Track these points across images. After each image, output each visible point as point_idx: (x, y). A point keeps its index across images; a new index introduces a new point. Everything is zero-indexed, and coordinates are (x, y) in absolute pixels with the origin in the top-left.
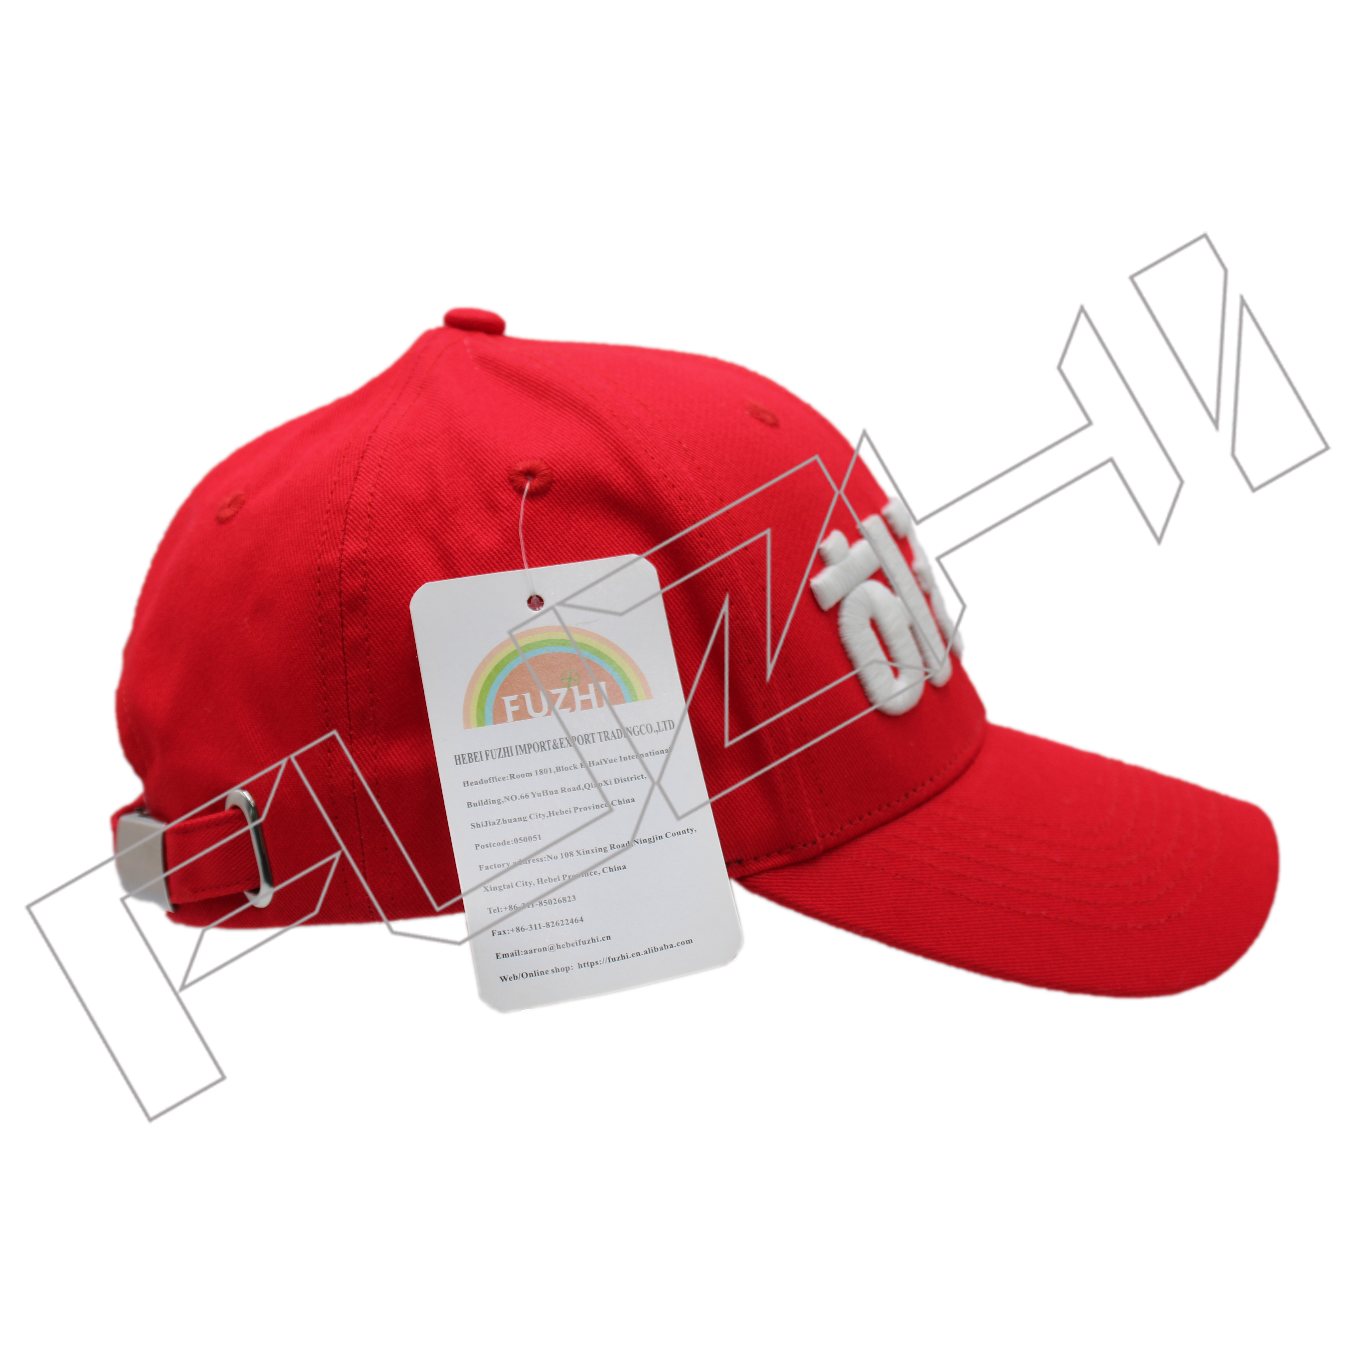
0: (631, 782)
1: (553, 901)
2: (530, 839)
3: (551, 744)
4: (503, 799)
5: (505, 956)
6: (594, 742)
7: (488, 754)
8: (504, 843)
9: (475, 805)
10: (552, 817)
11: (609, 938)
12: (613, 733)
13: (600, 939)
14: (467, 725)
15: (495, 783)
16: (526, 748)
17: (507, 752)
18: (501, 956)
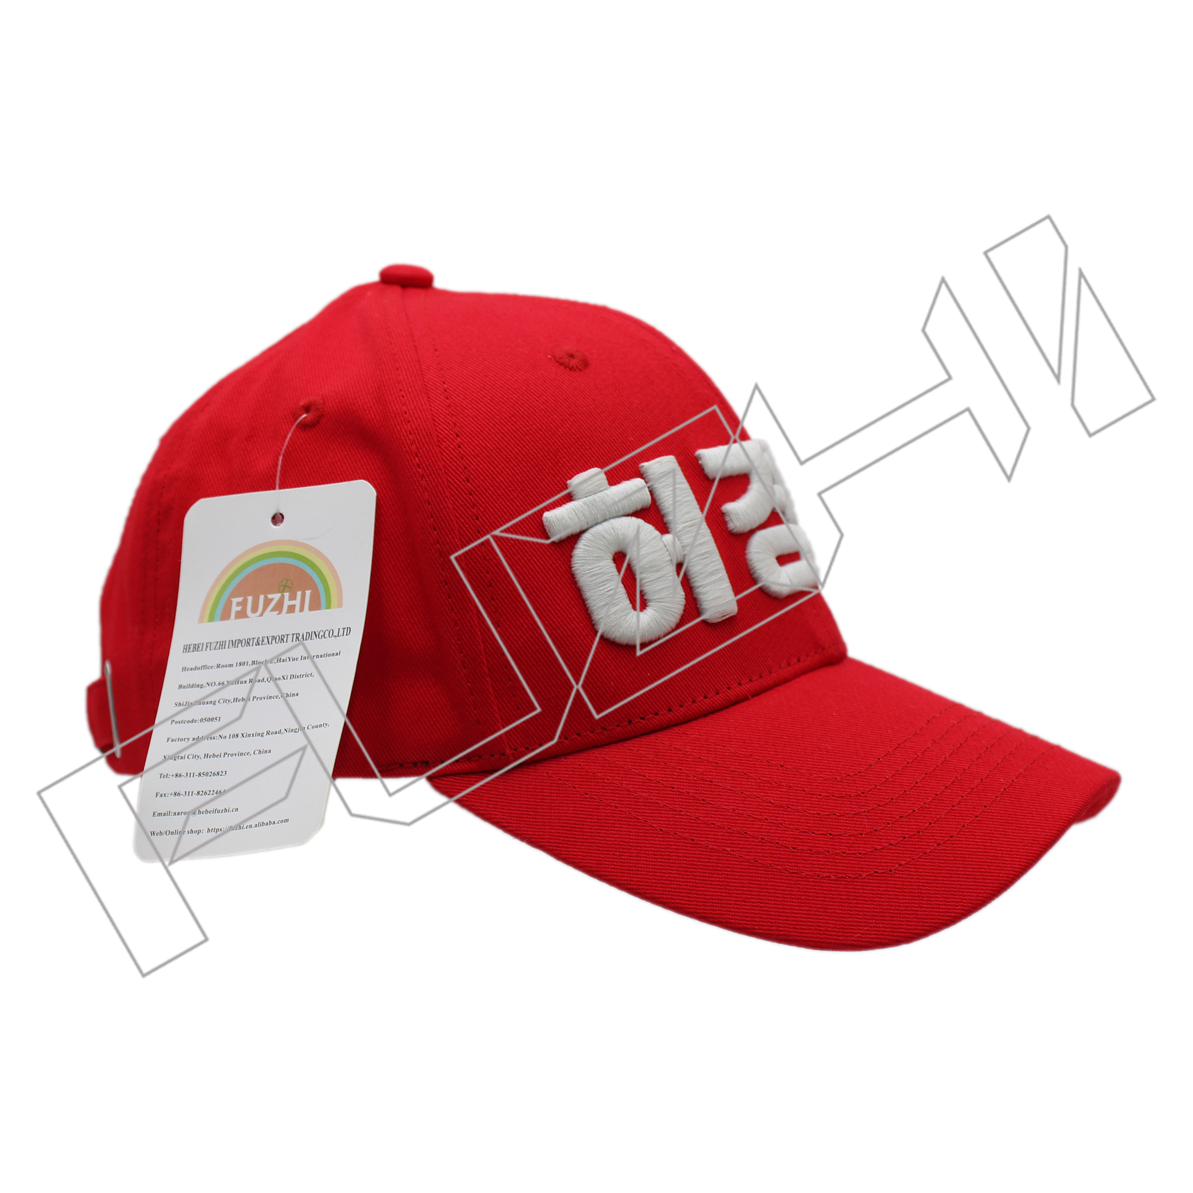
0: (302, 678)
1: (210, 774)
2: (212, 720)
3: (255, 641)
4: (205, 684)
5: (160, 814)
6: (287, 642)
7: (208, 645)
8: (193, 721)
9: (184, 687)
10: (235, 703)
11: (237, 810)
12: (303, 635)
13: (231, 810)
14: (201, 621)
15: (205, 670)
16: (235, 643)
17: (222, 645)
18: (156, 814)
